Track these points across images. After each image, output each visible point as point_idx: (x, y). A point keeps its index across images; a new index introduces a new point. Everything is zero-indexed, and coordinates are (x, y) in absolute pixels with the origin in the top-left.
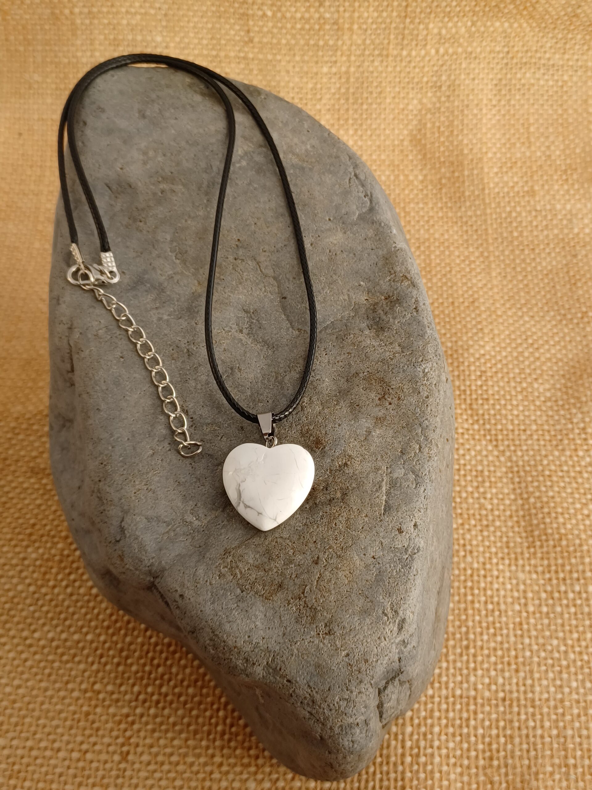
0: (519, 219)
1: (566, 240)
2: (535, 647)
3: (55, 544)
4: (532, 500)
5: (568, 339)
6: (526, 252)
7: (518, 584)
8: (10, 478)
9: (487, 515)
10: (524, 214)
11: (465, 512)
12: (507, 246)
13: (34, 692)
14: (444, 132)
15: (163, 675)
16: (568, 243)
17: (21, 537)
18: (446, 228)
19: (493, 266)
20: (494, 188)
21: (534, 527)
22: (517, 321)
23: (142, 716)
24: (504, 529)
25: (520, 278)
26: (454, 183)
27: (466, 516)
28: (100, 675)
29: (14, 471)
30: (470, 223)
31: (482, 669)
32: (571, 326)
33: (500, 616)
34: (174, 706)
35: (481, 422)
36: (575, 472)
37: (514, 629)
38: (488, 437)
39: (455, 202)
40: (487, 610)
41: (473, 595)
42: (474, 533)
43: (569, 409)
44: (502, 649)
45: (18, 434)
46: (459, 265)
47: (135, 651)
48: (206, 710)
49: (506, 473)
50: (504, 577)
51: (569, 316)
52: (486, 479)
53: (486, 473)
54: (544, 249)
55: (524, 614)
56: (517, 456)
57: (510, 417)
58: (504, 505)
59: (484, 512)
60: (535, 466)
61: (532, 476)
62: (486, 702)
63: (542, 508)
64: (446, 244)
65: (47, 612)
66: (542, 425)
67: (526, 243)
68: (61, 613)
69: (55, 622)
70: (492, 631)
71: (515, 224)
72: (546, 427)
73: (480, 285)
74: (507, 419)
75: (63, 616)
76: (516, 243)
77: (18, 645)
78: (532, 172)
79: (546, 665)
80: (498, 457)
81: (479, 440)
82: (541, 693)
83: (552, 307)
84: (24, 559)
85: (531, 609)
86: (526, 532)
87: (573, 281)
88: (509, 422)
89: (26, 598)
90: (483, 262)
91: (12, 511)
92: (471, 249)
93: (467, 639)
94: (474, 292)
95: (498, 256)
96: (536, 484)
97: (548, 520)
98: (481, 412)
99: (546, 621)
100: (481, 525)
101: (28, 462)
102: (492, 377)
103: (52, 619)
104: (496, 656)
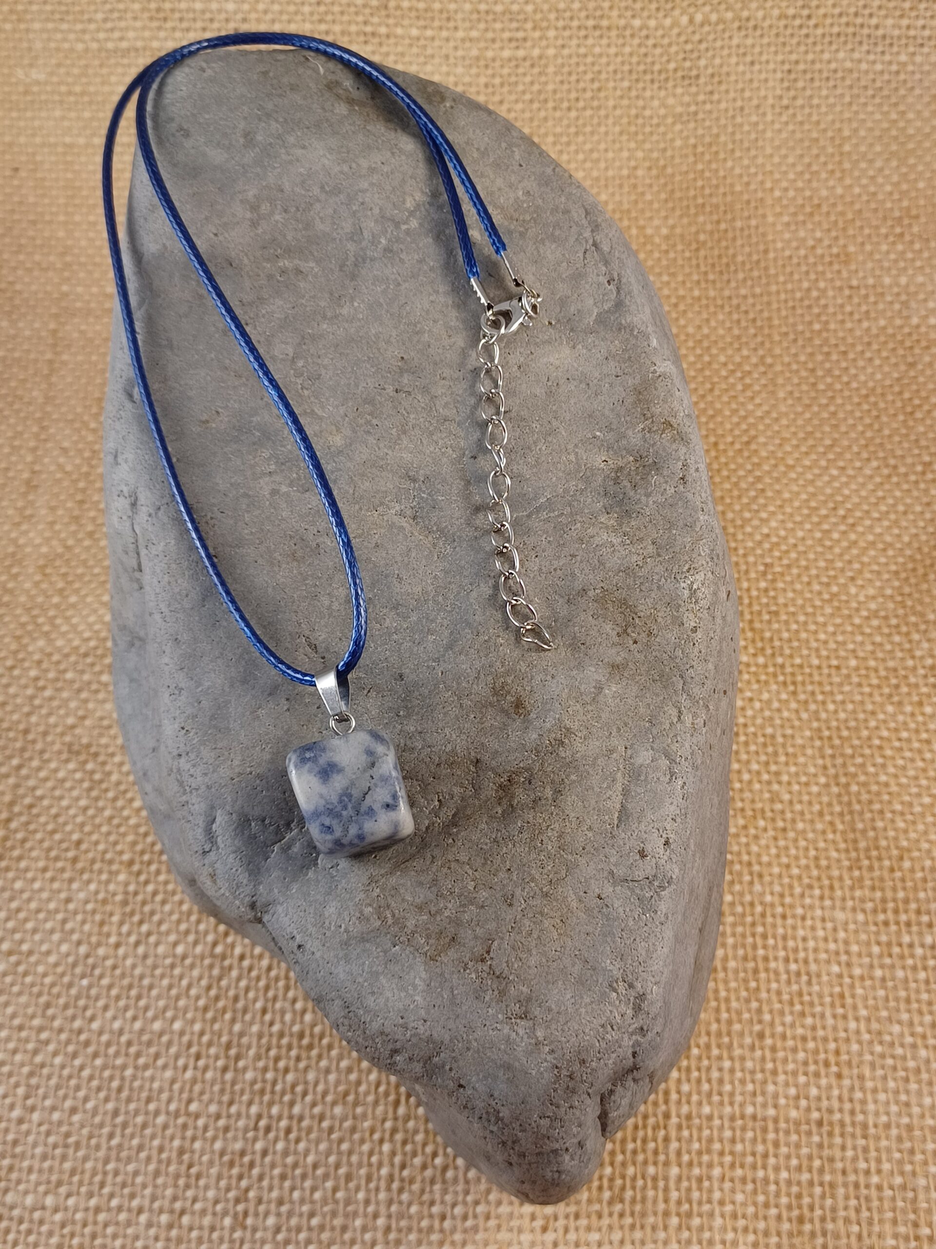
0: (823, 302)
1: (899, 338)
2: (866, 1037)
3: (113, 874)
4: (854, 788)
5: (901, 508)
6: (834, 357)
7: (835, 930)
8: (35, 763)
9: (783, 812)
10: (831, 293)
11: (748, 806)
12: (804, 347)
13: (97, 1120)
14: (703, 153)
15: (293, 1087)
16: (902, 342)
17: (60, 864)
18: (705, 316)
19: (780, 381)
20: (783, 249)
21: (858, 835)
22: (820, 475)
23: (265, 1153)
24: (811, 835)
25: (824, 401)
26: (719, 241)
27: (749, 813)
28: (197, 1088)
29: (42, 752)
30: (743, 308)
31: (786, 1073)
32: (906, 487)
33: (809, 983)
34: (313, 1136)
35: (769, 652)
36: (920, 741)
37: (833, 1005)
38: (781, 678)
39: (721, 273)
40: (788, 972)
41: (765, 947)
42: (763, 842)
43: (908, 634)
44: (814, 1039)
45: (44, 688)
46: (726, 378)
47: (249, 1047)
48: (362, 1141)
49: (812, 739)
50: (812, 918)
51: (902, 470)
52: (781, 750)
53: (780, 740)
54: (863, 352)
55: (847, 980)
56: (827, 711)
57: (814, 645)
58: (809, 794)
59: (778, 806)
60: (857, 729)
61: (852, 747)
62: (792, 1128)
63: (870, 802)
64: (705, 344)
65: (110, 987)
66: (865, 659)
67: (833, 341)
68: (130, 987)
69: (122, 1003)
70: (798, 1007)
71: (816, 310)
72: (872, 663)
73: (759, 413)
74: (809, 649)
75: (134, 993)
76: (817, 342)
77: (68, 1042)
78: (845, 222)
79: (883, 1067)
80: (797, 711)
81: (766, 683)
82: (877, 1114)
83: (875, 452)
84: (68, 900)
85: (857, 971)
86: (845, 841)
87: (909, 409)
88: (813, 654)
89: (74, 965)
90: (765, 373)
91: (42, 819)
92: (745, 352)
93: (760, 1022)
94: (750, 425)
95: (789, 364)
96: (859, 760)
97: (880, 824)
98: (768, 635)
99: (881, 993)
100: (775, 829)
101: (62, 734)
102: (782, 574)
103: (118, 998)
104: (805, 1051)
